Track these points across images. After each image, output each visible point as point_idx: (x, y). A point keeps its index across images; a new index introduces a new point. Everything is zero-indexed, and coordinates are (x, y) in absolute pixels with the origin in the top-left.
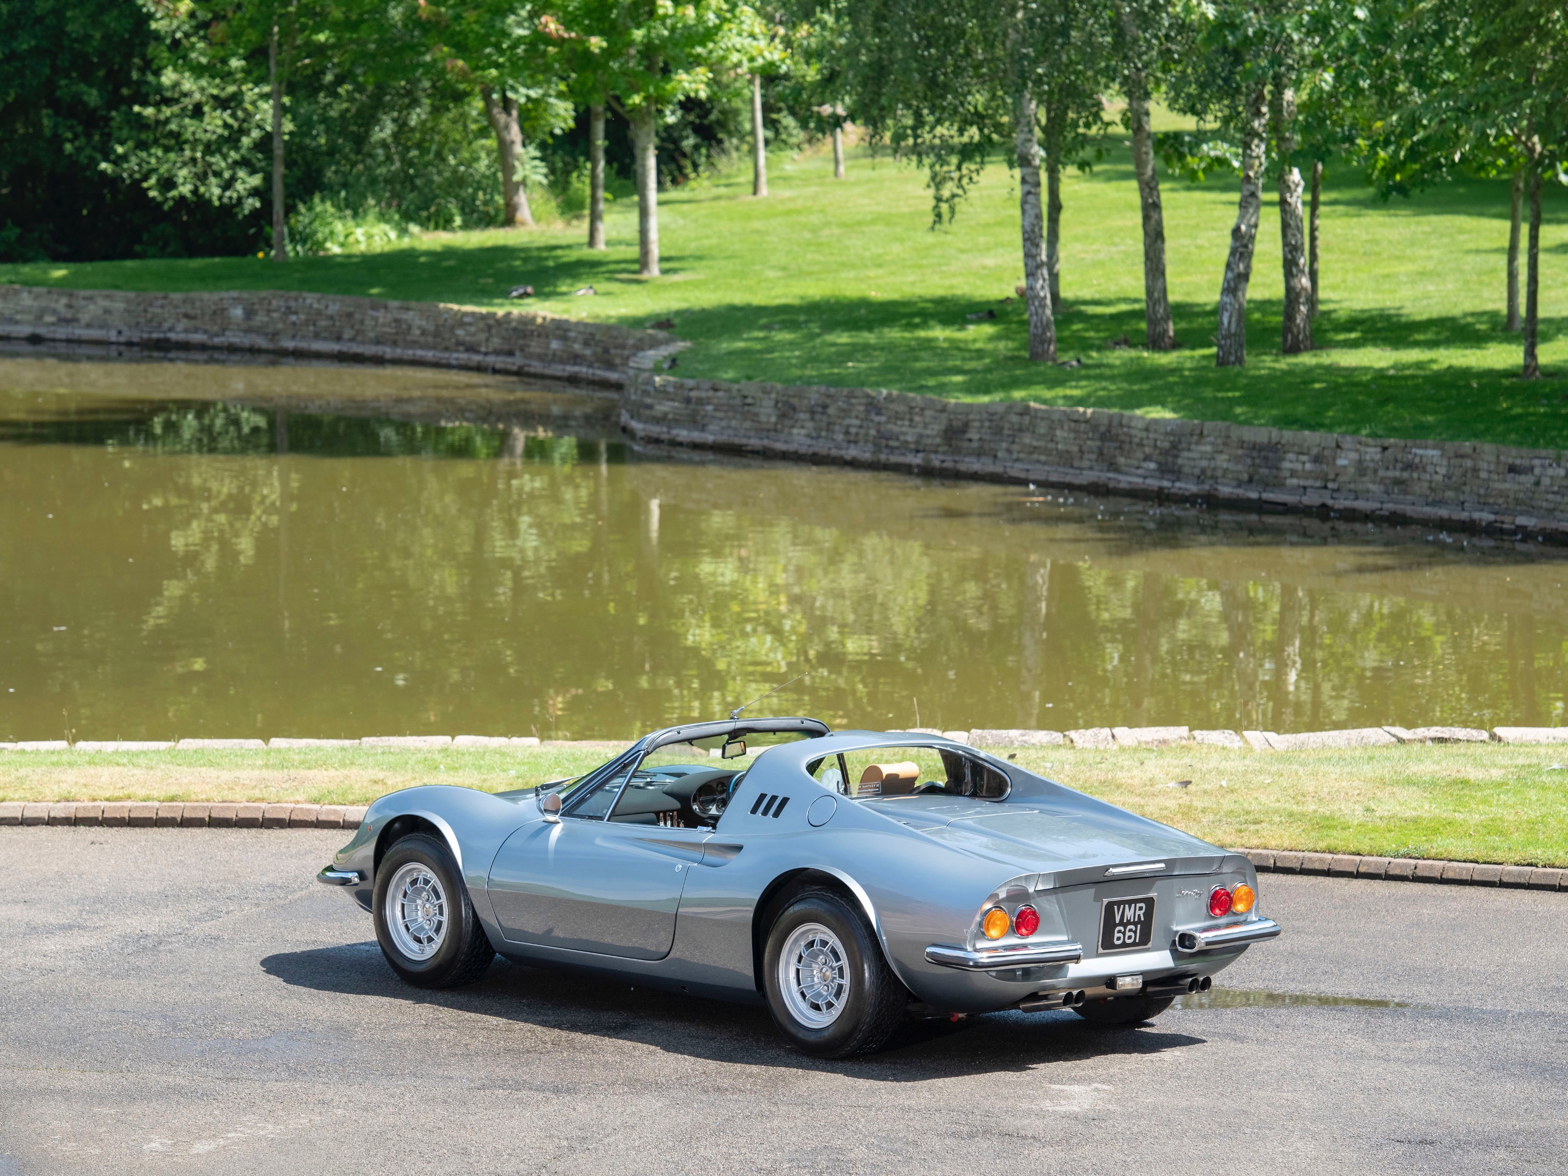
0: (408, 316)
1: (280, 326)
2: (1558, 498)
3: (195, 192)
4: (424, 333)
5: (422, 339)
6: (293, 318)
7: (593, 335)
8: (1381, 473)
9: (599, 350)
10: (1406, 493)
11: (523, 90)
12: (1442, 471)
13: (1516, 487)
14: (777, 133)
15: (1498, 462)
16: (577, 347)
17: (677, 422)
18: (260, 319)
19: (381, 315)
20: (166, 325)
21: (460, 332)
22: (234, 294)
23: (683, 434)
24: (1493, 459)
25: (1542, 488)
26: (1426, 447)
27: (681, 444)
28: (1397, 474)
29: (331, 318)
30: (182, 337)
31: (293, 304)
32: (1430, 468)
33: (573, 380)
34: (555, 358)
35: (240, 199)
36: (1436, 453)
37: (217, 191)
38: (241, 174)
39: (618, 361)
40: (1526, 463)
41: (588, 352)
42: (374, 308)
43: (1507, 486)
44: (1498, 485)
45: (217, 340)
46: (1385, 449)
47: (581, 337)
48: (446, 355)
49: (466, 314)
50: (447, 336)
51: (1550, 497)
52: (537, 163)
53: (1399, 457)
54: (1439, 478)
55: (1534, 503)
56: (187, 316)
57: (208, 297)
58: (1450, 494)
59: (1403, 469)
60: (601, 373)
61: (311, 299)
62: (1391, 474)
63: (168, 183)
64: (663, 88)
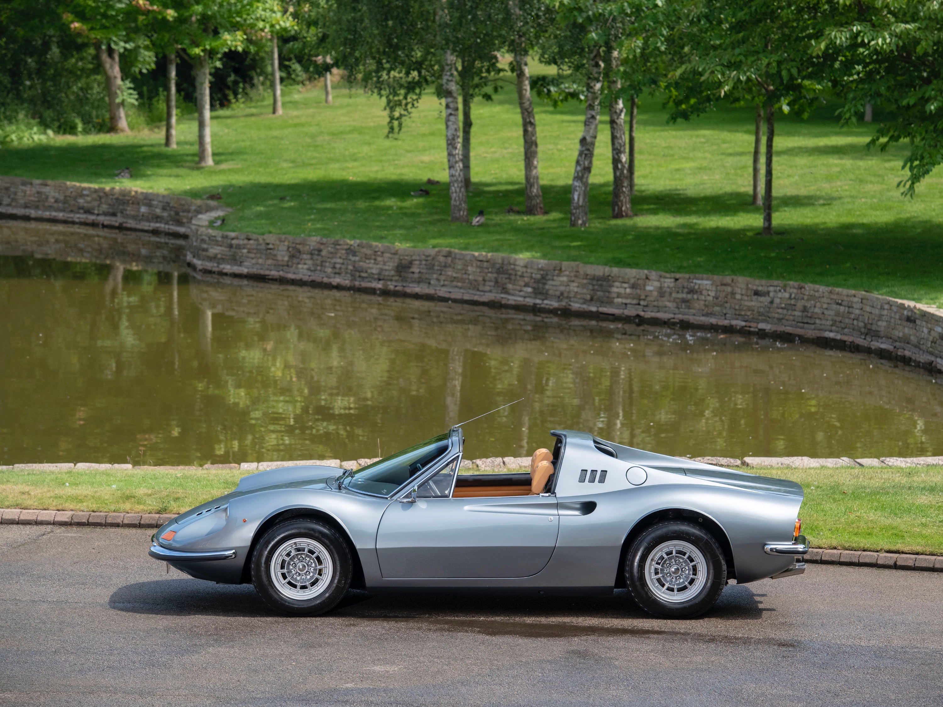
0: (45, 190)
2: (785, 312)
4: (56, 201)
5: (56, 205)
7: (168, 203)
8: (674, 295)
9: (172, 213)
10: (689, 308)
11: (122, 44)
12: (712, 294)
13: (758, 304)
14: (288, 74)
15: (748, 289)
16: (158, 211)
17: (223, 260)
19: (28, 189)
21: (81, 201)
23: (227, 268)
24: (744, 286)
25: (775, 305)
26: (702, 279)
27: (226, 274)
28: (684, 296)
32: (704, 292)
33: (155, 232)
34: (144, 218)
36: (708, 282)
39: (185, 220)
40: (765, 289)
41: (165, 214)
42: (24, 184)
43: (753, 304)
44: (746, 303)
46: (676, 280)
47: (160, 205)
48: (72, 215)
49: (84, 189)
50: (72, 202)
51: (780, 311)
52: (131, 91)
53: (686, 284)
54: (710, 298)
55: (770, 315)
58: (717, 309)
59: (688, 293)
60: (175, 228)
62: (680, 296)
64: (214, 44)
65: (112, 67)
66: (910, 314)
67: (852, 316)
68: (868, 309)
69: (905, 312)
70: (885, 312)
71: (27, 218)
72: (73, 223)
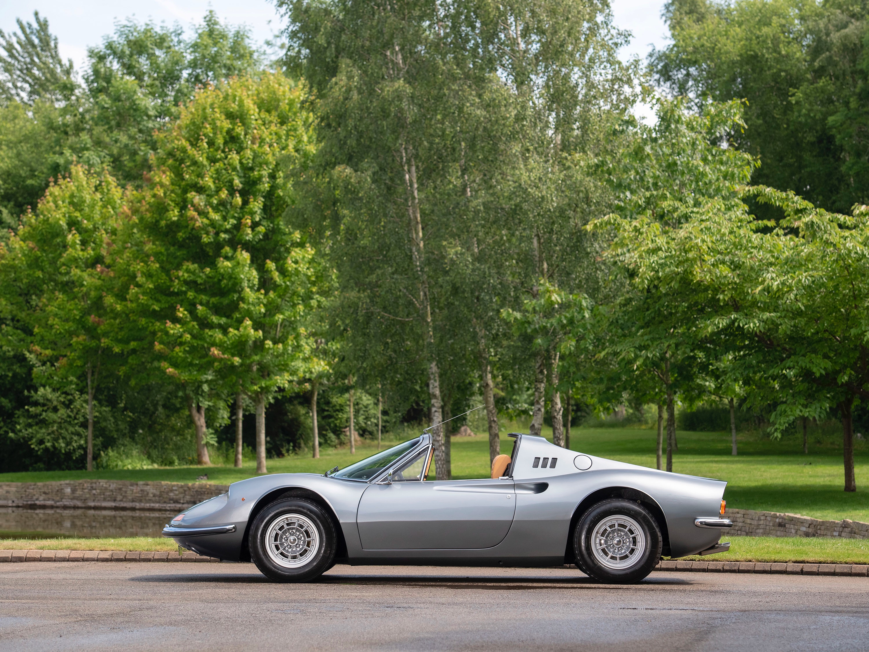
0: (147, 488)
1: (88, 496)
3: (53, 446)
4: (154, 496)
5: (154, 499)
6: (94, 492)
11: (207, 402)
14: (326, 441)
18: (79, 493)
19: (134, 488)
20: (35, 498)
21: (171, 494)
22: (67, 482)
29: (112, 491)
30: (42, 503)
31: (94, 485)
35: (74, 450)
37: (63, 445)
38: (75, 438)
42: (132, 485)
45: (58, 504)
49: (174, 486)
50: (165, 496)
52: (213, 436)
56: (45, 493)
57: (55, 484)
61: (103, 483)
63: (41, 442)
64: (268, 383)
65: (199, 419)
66: (781, 520)
67: (737, 528)
68: (749, 521)
69: (777, 520)
70: (762, 522)
71: (133, 509)
72: (166, 510)
